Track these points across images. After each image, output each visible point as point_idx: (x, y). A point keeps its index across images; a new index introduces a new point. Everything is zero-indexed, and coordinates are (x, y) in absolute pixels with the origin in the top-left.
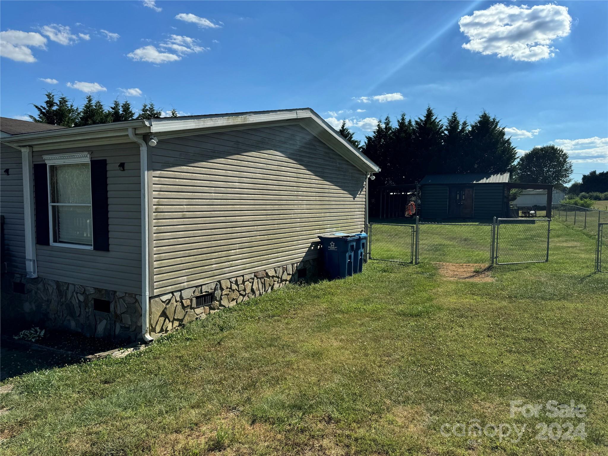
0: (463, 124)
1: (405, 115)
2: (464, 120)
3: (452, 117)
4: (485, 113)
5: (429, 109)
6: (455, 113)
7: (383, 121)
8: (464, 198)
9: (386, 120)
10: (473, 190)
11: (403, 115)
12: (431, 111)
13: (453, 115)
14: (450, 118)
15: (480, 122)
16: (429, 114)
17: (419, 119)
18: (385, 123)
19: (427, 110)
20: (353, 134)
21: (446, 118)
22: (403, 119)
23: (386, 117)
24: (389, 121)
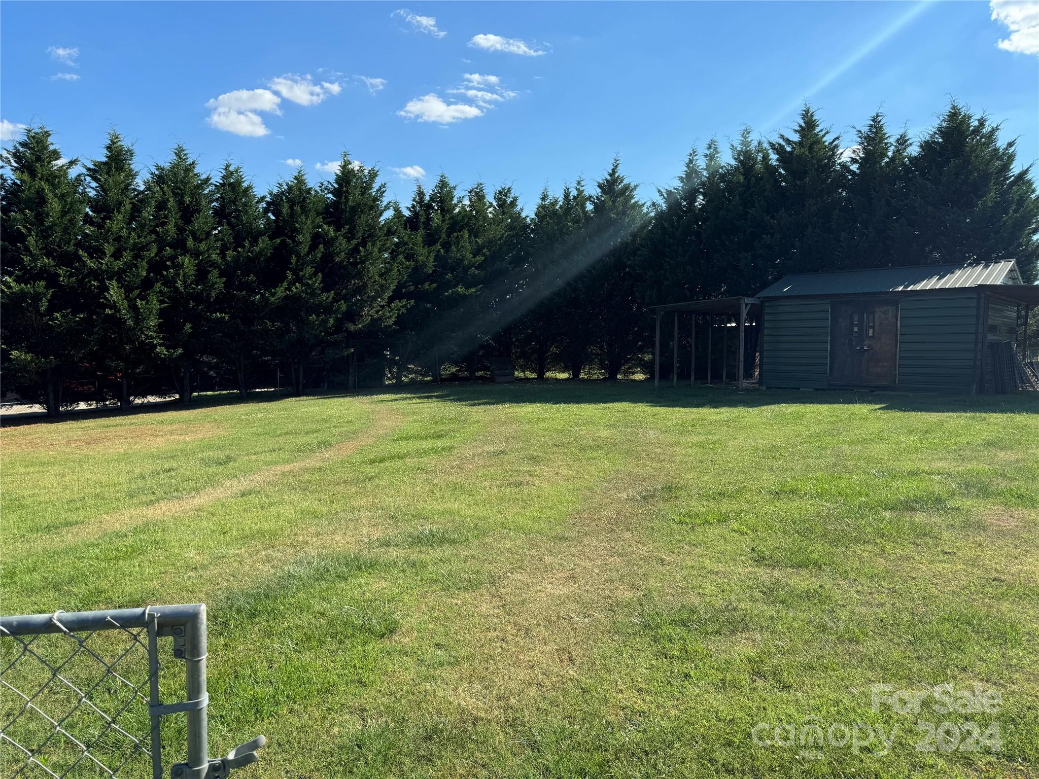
0: (898, 141)
1: (749, 133)
2: (902, 131)
3: (871, 126)
4: (954, 107)
5: (807, 111)
6: (878, 116)
7: (702, 150)
8: (871, 334)
9: (710, 147)
10: (897, 307)
11: (746, 132)
12: (812, 116)
13: (872, 123)
14: (865, 130)
15: (941, 131)
16: (809, 125)
17: (782, 137)
18: (706, 156)
19: (803, 115)
20: (636, 186)
21: (854, 132)
22: (745, 143)
23: (708, 141)
24: (715, 149)
